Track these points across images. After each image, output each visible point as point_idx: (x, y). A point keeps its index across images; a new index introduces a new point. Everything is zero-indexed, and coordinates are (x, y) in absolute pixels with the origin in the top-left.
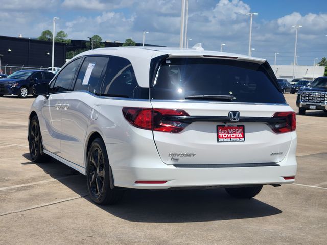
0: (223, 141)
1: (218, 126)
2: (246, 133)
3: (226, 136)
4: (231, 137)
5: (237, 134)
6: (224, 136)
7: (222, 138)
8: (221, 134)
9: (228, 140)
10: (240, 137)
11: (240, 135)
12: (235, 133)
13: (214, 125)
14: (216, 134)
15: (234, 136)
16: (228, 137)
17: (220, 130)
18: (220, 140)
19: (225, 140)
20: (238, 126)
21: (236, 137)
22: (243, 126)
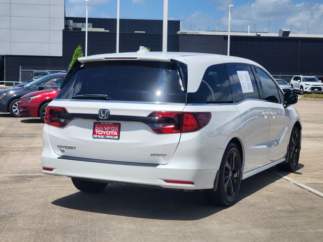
0: (98, 138)
1: (95, 123)
2: (122, 131)
3: (102, 134)
4: (106, 134)
5: (112, 132)
6: (99, 133)
7: (98, 134)
8: (97, 131)
9: (102, 136)
10: (115, 135)
11: (116, 133)
12: (110, 130)
13: (91, 122)
14: (92, 130)
15: (109, 134)
16: (103, 134)
17: (97, 127)
18: (94, 136)
19: (99, 136)
20: (114, 123)
21: (111, 135)
22: (120, 124)
